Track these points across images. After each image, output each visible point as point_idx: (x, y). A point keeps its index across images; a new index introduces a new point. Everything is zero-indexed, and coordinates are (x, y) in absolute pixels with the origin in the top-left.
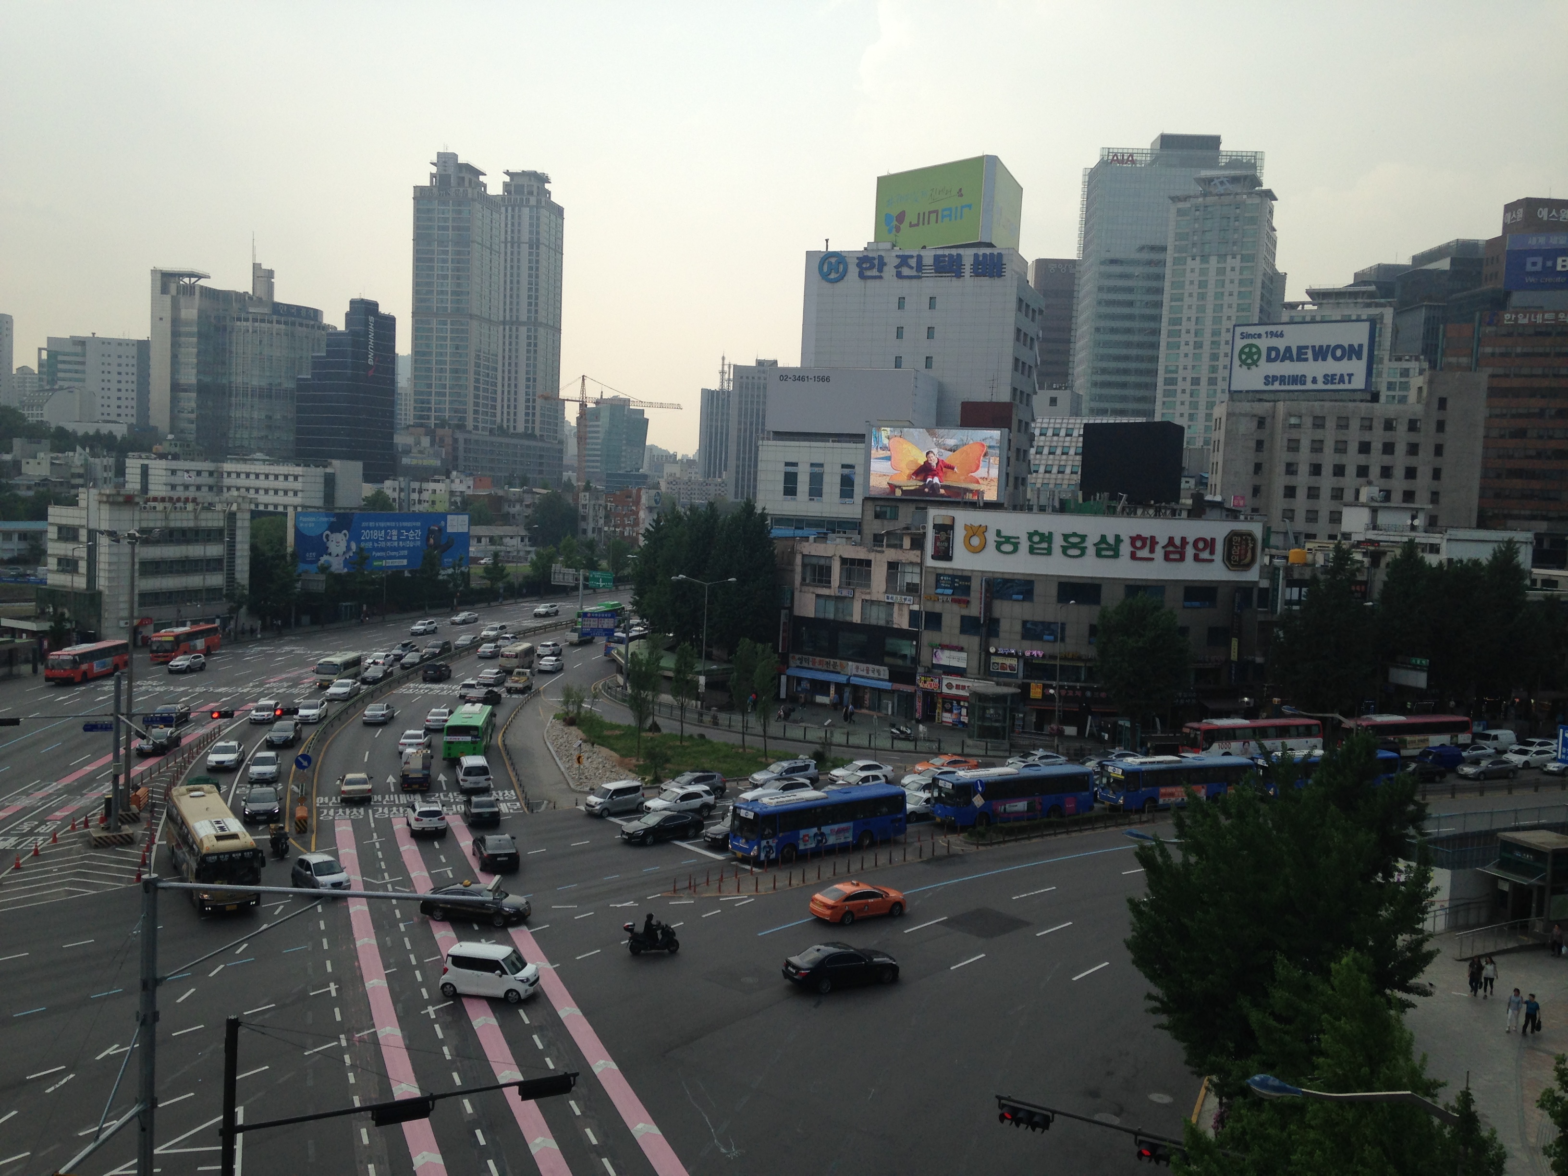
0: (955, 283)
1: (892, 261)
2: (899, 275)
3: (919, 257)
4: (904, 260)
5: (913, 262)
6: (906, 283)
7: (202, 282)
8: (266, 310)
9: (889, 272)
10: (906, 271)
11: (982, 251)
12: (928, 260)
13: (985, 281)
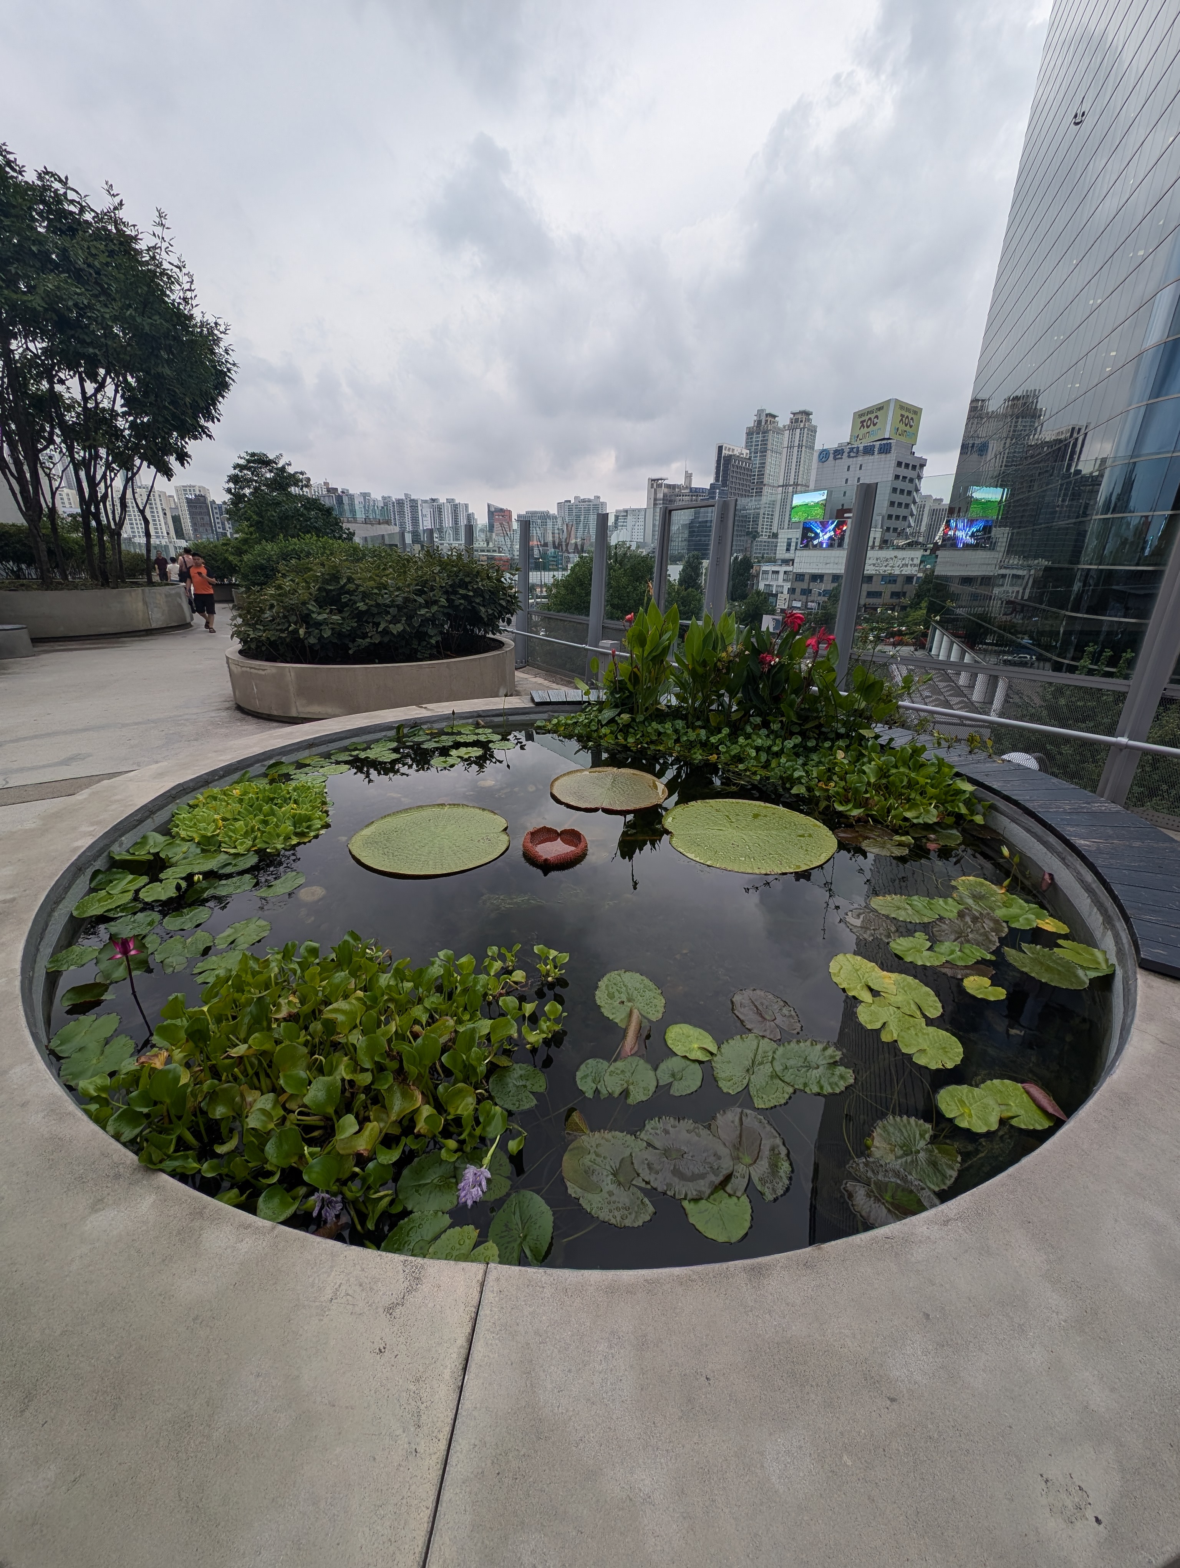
0: (871, 457)
1: (847, 450)
2: (849, 457)
3: (858, 448)
4: (852, 449)
5: (855, 450)
6: (851, 459)
7: (666, 482)
8: (688, 491)
9: (845, 454)
10: (852, 454)
11: (885, 442)
12: (861, 448)
13: (883, 456)
